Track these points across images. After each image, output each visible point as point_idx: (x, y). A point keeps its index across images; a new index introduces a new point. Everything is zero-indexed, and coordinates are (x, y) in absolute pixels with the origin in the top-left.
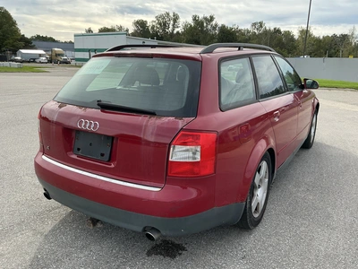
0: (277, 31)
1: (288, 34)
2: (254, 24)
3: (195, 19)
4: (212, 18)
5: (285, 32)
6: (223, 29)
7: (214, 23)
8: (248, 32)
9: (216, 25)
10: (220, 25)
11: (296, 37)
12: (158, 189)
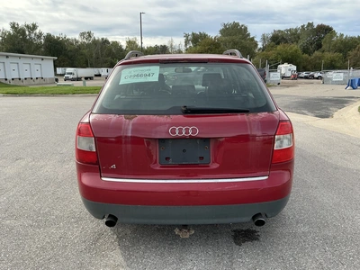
0: (105, 42)
1: (115, 44)
2: (82, 34)
3: (13, 26)
4: (34, 27)
5: (113, 42)
6: (49, 38)
7: (37, 31)
8: (77, 42)
9: (41, 34)
10: (45, 34)
11: (124, 47)
12: (266, 178)
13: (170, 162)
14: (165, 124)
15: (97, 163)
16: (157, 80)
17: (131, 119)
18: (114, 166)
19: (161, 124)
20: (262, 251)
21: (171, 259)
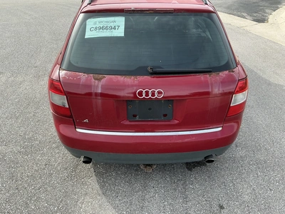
12: (220, 129)
13: (137, 118)
14: (133, 86)
15: (71, 117)
16: (123, 35)
17: (99, 80)
18: (86, 121)
19: (129, 86)
20: (209, 177)
21: (138, 186)
